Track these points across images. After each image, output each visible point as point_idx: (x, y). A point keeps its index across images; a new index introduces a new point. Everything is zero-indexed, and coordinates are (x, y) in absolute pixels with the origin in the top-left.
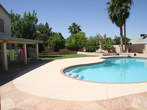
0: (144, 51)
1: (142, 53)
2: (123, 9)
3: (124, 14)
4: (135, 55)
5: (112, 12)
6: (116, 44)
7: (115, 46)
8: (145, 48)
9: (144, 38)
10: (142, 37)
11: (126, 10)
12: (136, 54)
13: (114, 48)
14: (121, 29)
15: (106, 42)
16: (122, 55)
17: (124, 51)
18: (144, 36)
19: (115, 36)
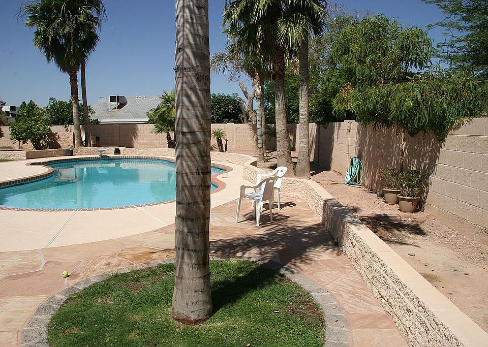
0: (135, 142)
1: (131, 146)
2: (80, 21)
3: (83, 36)
4: (117, 152)
5: (47, 26)
6: (56, 123)
7: (54, 129)
8: (139, 134)
9: (120, 107)
10: (115, 104)
11: (90, 27)
12: (121, 149)
13: (52, 135)
14: (74, 80)
15: (29, 116)
16: (82, 153)
17: (84, 143)
18: (118, 101)
19: (51, 99)
